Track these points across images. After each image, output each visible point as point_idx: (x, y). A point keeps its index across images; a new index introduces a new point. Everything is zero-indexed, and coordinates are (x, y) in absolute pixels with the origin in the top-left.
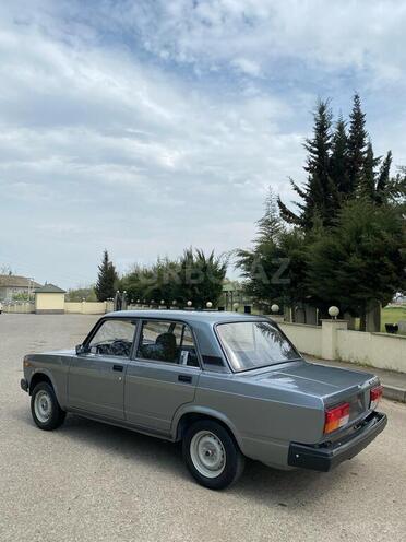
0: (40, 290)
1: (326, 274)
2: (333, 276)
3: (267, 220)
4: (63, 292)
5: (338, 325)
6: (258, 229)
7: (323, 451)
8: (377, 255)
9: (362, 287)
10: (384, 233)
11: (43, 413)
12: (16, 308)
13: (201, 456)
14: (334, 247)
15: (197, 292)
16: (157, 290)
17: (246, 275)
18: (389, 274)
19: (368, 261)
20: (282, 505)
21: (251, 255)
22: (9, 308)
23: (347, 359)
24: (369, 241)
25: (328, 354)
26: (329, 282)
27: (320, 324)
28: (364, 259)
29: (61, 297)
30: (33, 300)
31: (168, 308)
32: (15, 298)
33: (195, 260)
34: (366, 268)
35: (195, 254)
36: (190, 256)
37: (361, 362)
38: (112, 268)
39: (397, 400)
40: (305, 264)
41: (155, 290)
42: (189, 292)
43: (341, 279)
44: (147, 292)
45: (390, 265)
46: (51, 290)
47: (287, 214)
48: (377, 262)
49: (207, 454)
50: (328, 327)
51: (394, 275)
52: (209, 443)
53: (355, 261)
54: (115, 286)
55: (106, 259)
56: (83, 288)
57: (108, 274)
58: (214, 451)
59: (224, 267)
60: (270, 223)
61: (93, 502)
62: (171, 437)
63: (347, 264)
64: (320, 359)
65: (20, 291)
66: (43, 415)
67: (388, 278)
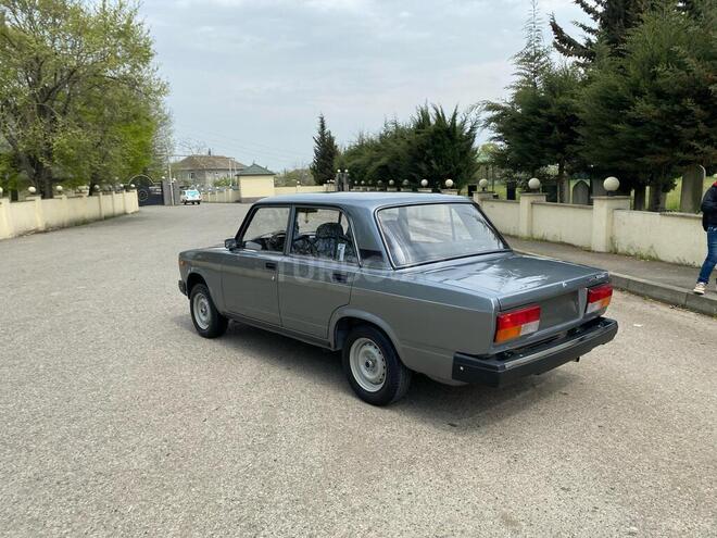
0: (245, 172)
1: (602, 130)
2: (613, 133)
3: (528, 54)
4: (271, 174)
5: (616, 203)
6: (514, 69)
7: (492, 363)
8: (679, 97)
9: (652, 146)
10: (691, 62)
11: (204, 319)
12: (217, 196)
13: (363, 367)
14: (616, 89)
15: (435, 166)
16: (385, 167)
17: (499, 139)
18: (695, 125)
19: (664, 107)
20: (452, 425)
21: (504, 109)
22: (209, 197)
23: (625, 249)
24: (668, 76)
25: (600, 243)
26: (606, 141)
27: (590, 203)
28: (657, 105)
29: (270, 181)
30: (236, 187)
31: (399, 191)
32: (216, 184)
33: (433, 121)
34: (659, 118)
35: (432, 113)
36: (425, 116)
37: (644, 254)
38: (331, 140)
39: (675, 304)
40: (576, 118)
41: (380, 167)
42: (423, 167)
43: (622, 137)
44: (371, 170)
45: (697, 110)
46: (258, 172)
47: (564, 43)
48: (677, 107)
49: (367, 364)
50: (601, 207)
51: (701, 126)
52: (369, 352)
53: (643, 108)
54: (336, 164)
55: (323, 127)
56: (299, 168)
57: (326, 147)
58: (375, 362)
59: (473, 128)
60: (533, 58)
61: (234, 414)
62: (329, 345)
63: (631, 114)
64: (589, 251)
65: (222, 175)
66: (203, 321)
67: (694, 131)
